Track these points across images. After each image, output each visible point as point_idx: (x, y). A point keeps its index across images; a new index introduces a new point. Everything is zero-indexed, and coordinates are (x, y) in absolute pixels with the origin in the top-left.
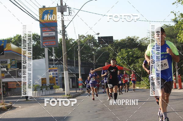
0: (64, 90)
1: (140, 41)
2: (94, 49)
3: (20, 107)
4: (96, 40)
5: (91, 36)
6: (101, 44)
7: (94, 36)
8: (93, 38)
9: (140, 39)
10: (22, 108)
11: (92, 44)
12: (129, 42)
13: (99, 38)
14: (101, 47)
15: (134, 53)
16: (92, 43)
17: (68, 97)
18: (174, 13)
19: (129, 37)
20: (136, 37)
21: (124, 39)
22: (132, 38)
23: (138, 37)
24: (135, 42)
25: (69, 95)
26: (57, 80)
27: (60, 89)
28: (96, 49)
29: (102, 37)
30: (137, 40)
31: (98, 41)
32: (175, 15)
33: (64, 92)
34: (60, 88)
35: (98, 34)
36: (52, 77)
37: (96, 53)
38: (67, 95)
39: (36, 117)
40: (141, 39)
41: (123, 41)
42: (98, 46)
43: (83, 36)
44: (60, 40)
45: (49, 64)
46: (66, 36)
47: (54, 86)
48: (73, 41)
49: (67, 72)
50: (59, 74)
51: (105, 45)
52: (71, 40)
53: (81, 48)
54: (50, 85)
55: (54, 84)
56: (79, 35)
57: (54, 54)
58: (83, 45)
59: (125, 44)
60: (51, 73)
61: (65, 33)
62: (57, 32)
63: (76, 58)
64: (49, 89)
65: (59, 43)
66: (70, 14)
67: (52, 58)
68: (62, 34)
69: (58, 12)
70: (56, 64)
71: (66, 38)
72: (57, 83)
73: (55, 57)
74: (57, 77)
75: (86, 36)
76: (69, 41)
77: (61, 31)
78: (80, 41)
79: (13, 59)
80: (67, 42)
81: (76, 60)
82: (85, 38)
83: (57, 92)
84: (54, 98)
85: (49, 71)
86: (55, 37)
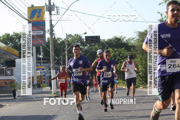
0: (51, 89)
1: (126, 40)
2: (81, 48)
3: (8, 105)
4: (83, 39)
5: (79, 35)
6: (88, 43)
7: (81, 36)
8: (81, 38)
9: (126, 39)
10: (9, 106)
11: (80, 44)
12: (116, 41)
13: (86, 37)
14: (89, 46)
15: (121, 52)
16: (79, 43)
17: (55, 95)
18: (161, 13)
19: (116, 36)
20: (123, 37)
21: (111, 38)
22: (119, 37)
23: (125, 37)
24: (122, 41)
25: (56, 93)
26: (44, 79)
27: (47, 87)
28: (83, 48)
29: (89, 37)
30: (124, 40)
31: (85, 41)
32: (162, 15)
33: (51, 91)
34: (48, 86)
35: (85, 33)
36: (40, 76)
37: (83, 51)
38: (55, 93)
39: (23, 115)
40: (128, 38)
41: (110, 40)
42: (85, 46)
43: (71, 35)
44: (48, 39)
45: (37, 63)
46: (54, 35)
47: (41, 85)
48: (61, 40)
49: (54, 71)
50: (46, 73)
51: (93, 45)
52: (59, 39)
53: (68, 47)
54: (37, 84)
55: (41, 82)
56: (66, 34)
57: (42, 53)
58: (71, 44)
59: (112, 43)
60: (39, 72)
61: (52, 32)
62: (44, 31)
63: (63, 57)
64: (37, 87)
65: (47, 42)
66: (58, 13)
67: (40, 56)
68: (49, 33)
69: (46, 11)
70: (43, 63)
71: (53, 37)
72: (44, 82)
73: (43, 55)
74: (44, 76)
75: (73, 35)
76: (57, 40)
77: (49, 30)
78: (68, 40)
79: (1, 58)
80: (55, 41)
81: (63, 59)
82: (72, 37)
83: (44, 91)
84: (41, 96)
85: (37, 70)
86: (43, 36)
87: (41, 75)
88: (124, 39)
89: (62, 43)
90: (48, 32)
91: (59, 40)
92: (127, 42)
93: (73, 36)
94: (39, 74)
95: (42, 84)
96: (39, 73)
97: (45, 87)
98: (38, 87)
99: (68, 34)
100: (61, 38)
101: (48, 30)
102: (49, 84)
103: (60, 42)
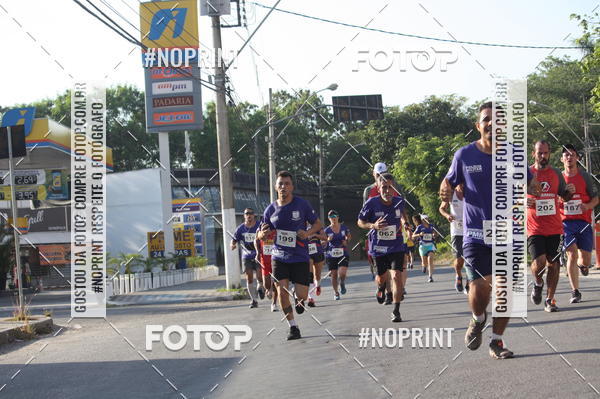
0: (222, 272)
1: (469, 109)
2: (319, 137)
3: (78, 327)
4: (325, 107)
5: (311, 93)
6: (342, 120)
7: (318, 95)
8: (316, 101)
9: (469, 103)
10: (83, 330)
11: (315, 122)
12: (435, 113)
13: (334, 98)
14: (344, 129)
16: (312, 119)
17: (235, 293)
18: (582, 18)
19: (433, 97)
20: (456, 99)
21: (418, 103)
22: (443, 100)
23: (463, 99)
24: (454, 112)
25: (239, 287)
26: (198, 240)
27: (208, 268)
28: (326, 137)
29: (345, 99)
30: (461, 108)
31: (331, 112)
32: (585, 25)
33: (221, 278)
34: (209, 264)
35: (333, 87)
36: (183, 229)
37: (326, 147)
38: (234, 287)
39: (131, 359)
40: (474, 103)
41: (416, 109)
43: (284, 95)
44: (209, 107)
45: (175, 186)
46: (229, 94)
47: (189, 259)
48: (252, 112)
49: (232, 212)
50: (205, 219)
51: (357, 125)
52: (245, 106)
53: (276, 133)
54: (175, 256)
55: (189, 251)
56: (270, 90)
57: (190, 154)
58: (285, 122)
59: (423, 119)
60: (181, 215)
61: (224, 82)
62: (197, 81)
63: (260, 165)
64: (174, 267)
65: (206, 116)
66: (242, 21)
67: (184, 165)
68: (214, 87)
69: (202, 14)
70: (195, 187)
71: (228, 99)
72: (199, 250)
73: (192, 162)
74: (198, 228)
75: (292, 94)
76: (238, 111)
77: (213, 78)
78: (274, 111)
79: (54, 171)
80: (232, 112)
81: (260, 172)
82: (289, 100)
83: (198, 278)
84: (188, 296)
85: (174, 210)
86: (191, 98)
87: (187, 227)
88: (460, 105)
89: (257, 121)
90: (210, 82)
91: (246, 111)
92: (472, 114)
93: (291, 97)
94: (181, 224)
95: (190, 255)
96: (180, 220)
97: (201, 265)
98: (177, 268)
99: (274, 92)
100: (251, 103)
101: (210, 77)
102: (214, 255)
103: (250, 115)
